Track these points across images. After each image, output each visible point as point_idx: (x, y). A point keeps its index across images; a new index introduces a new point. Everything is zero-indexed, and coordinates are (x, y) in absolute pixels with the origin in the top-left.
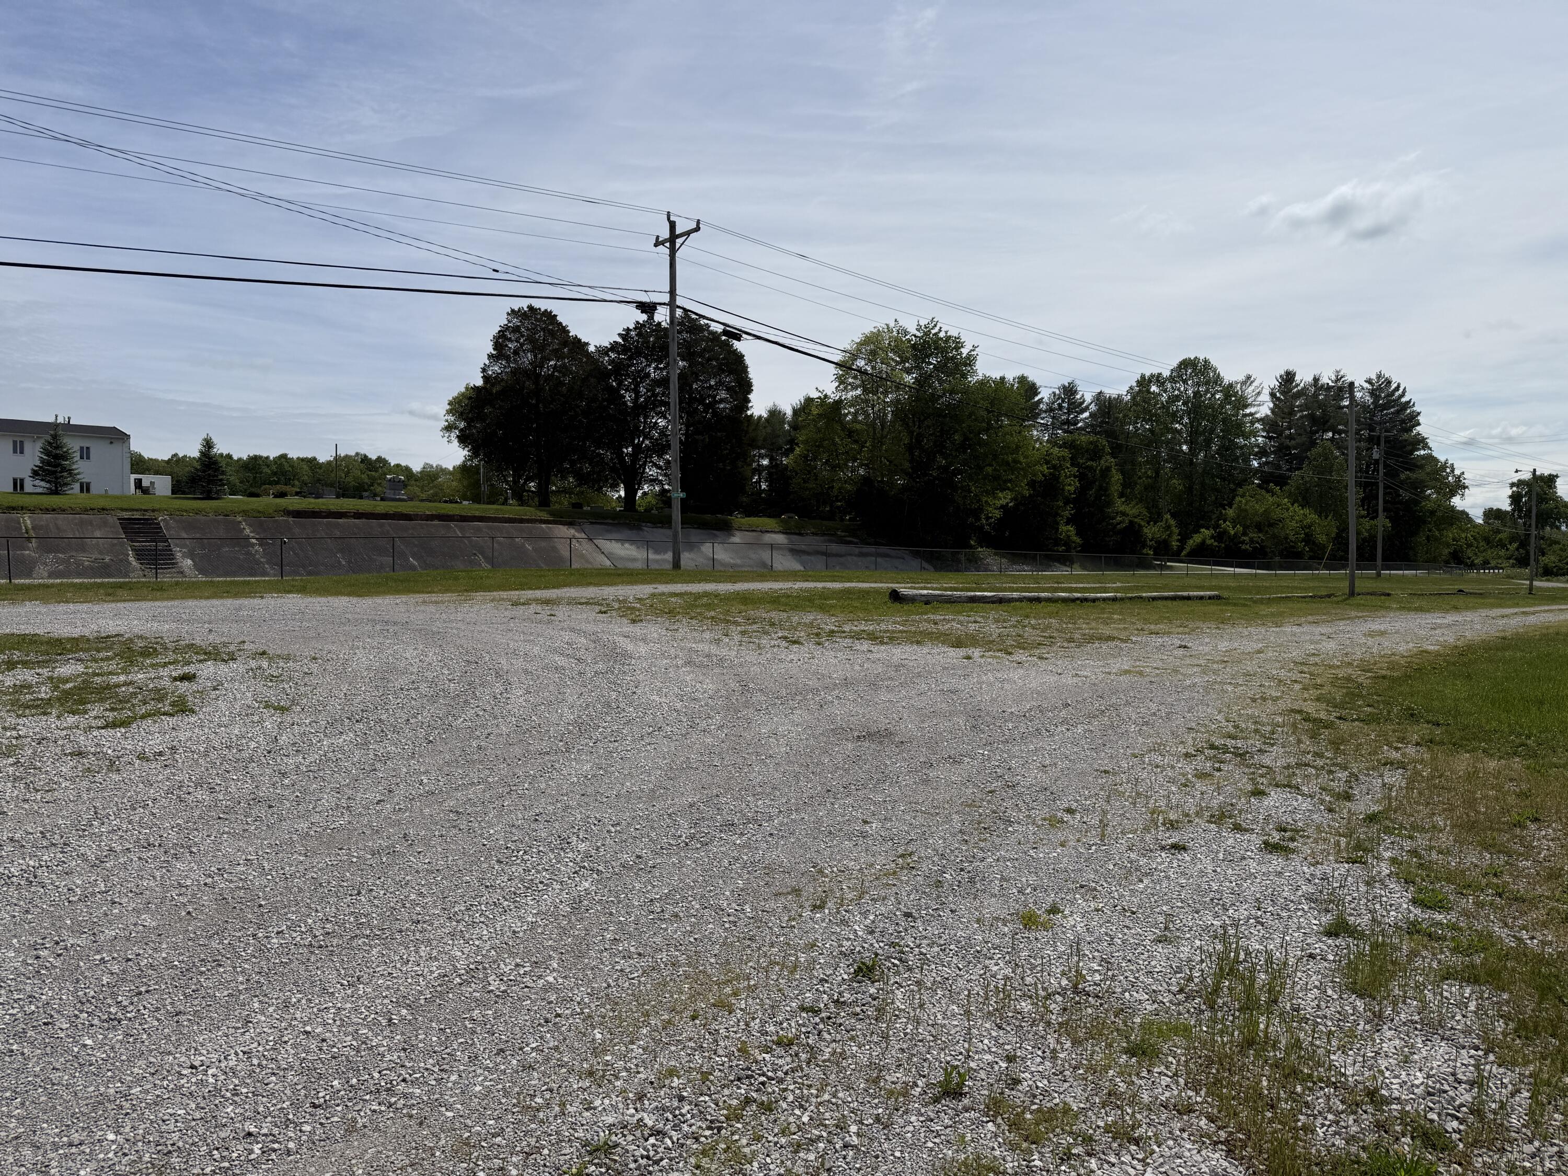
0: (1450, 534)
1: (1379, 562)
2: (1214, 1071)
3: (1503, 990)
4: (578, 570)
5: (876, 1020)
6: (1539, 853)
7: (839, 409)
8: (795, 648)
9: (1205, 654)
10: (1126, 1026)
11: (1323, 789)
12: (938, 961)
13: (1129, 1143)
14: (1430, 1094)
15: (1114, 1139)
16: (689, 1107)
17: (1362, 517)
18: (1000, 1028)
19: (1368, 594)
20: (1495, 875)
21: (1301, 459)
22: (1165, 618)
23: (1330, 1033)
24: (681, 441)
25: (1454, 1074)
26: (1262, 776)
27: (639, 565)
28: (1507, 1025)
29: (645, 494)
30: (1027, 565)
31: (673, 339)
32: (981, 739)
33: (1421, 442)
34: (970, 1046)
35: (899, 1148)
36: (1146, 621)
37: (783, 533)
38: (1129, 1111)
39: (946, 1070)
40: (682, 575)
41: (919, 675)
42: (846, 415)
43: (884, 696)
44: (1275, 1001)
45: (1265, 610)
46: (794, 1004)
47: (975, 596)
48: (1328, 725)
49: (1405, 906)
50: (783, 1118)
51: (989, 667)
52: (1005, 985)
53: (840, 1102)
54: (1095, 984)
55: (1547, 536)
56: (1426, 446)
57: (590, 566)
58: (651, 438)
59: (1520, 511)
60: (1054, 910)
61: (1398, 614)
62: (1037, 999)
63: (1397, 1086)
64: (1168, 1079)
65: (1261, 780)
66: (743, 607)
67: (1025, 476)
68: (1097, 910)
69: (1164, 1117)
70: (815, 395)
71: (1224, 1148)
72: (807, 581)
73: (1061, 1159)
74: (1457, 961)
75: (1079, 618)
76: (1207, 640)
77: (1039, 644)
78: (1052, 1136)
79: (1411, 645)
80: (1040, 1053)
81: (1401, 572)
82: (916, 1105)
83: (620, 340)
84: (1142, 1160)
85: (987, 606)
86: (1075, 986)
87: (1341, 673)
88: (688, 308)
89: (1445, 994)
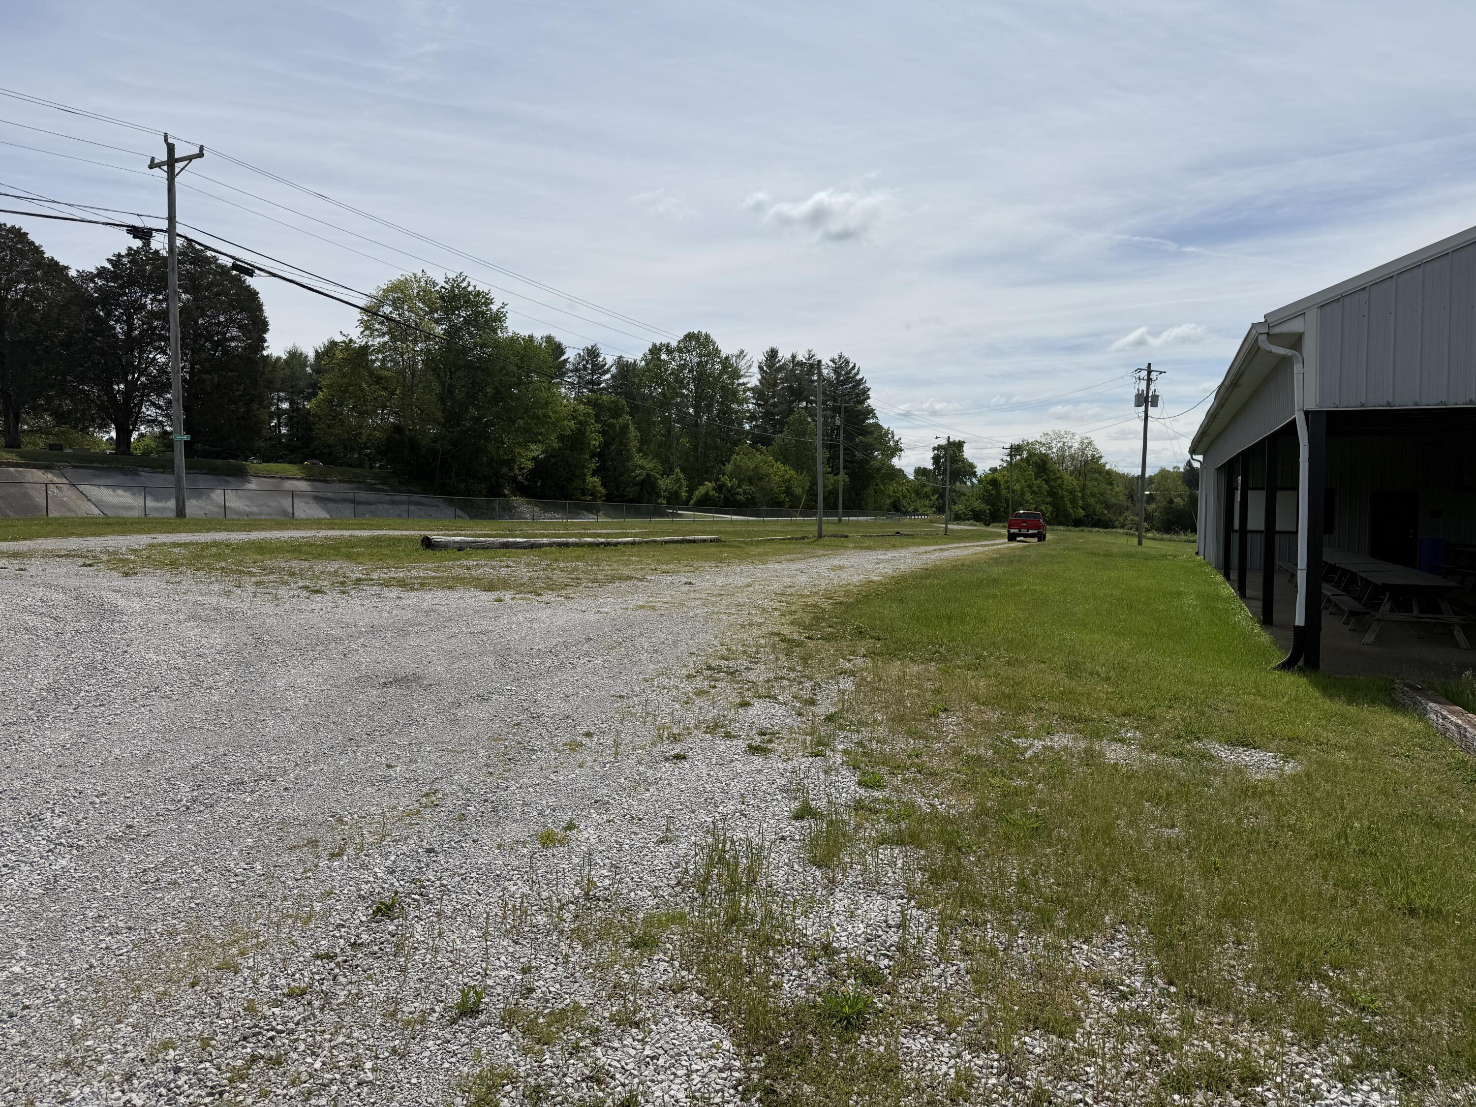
0: (891, 487)
1: (840, 510)
2: (704, 950)
3: (921, 848)
4: (56, 519)
5: (395, 956)
6: (947, 736)
7: (366, 354)
8: (317, 597)
9: (706, 589)
10: (631, 922)
11: (795, 697)
12: (458, 890)
13: (631, 1026)
14: (869, 940)
15: (618, 1026)
16: (186, 1078)
17: (828, 473)
18: (516, 943)
19: (832, 536)
20: (917, 756)
21: (782, 423)
22: (675, 559)
23: (795, 902)
24: (184, 380)
25: (886, 921)
26: (748, 690)
27: (135, 514)
28: (924, 875)
29: (142, 435)
30: (558, 513)
31: (173, 269)
32: (509, 676)
33: (870, 412)
34: (487, 965)
35: (416, 1075)
36: (660, 562)
37: (306, 480)
38: (632, 999)
39: (463, 991)
40: (187, 524)
41: (450, 619)
42: (374, 361)
43: (413, 641)
44: (754, 881)
45: (754, 550)
46: (308, 954)
47: (507, 542)
48: (800, 644)
49: (853, 788)
50: (294, 1069)
51: (520, 608)
52: (522, 902)
53: (355, 1042)
54: (605, 889)
55: (958, 489)
56: (874, 416)
57: (73, 515)
58: (149, 375)
59: (939, 469)
60: (570, 826)
61: (853, 551)
62: (552, 911)
63: (845, 938)
64: (666, 964)
65: (746, 693)
66: (259, 557)
67: (553, 431)
68: (609, 821)
69: (661, 998)
70: (339, 339)
71: (711, 1015)
72: (333, 529)
73: (571, 1054)
74: (889, 828)
75: (603, 561)
76: (708, 577)
77: (566, 585)
78: (562, 1034)
79: (862, 576)
80: (553, 960)
81: (856, 518)
82: (434, 1030)
83: (109, 266)
84: (642, 1040)
85: (520, 551)
86: (587, 894)
87: (810, 601)
88: (190, 237)
89: (881, 856)
